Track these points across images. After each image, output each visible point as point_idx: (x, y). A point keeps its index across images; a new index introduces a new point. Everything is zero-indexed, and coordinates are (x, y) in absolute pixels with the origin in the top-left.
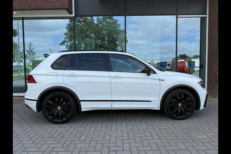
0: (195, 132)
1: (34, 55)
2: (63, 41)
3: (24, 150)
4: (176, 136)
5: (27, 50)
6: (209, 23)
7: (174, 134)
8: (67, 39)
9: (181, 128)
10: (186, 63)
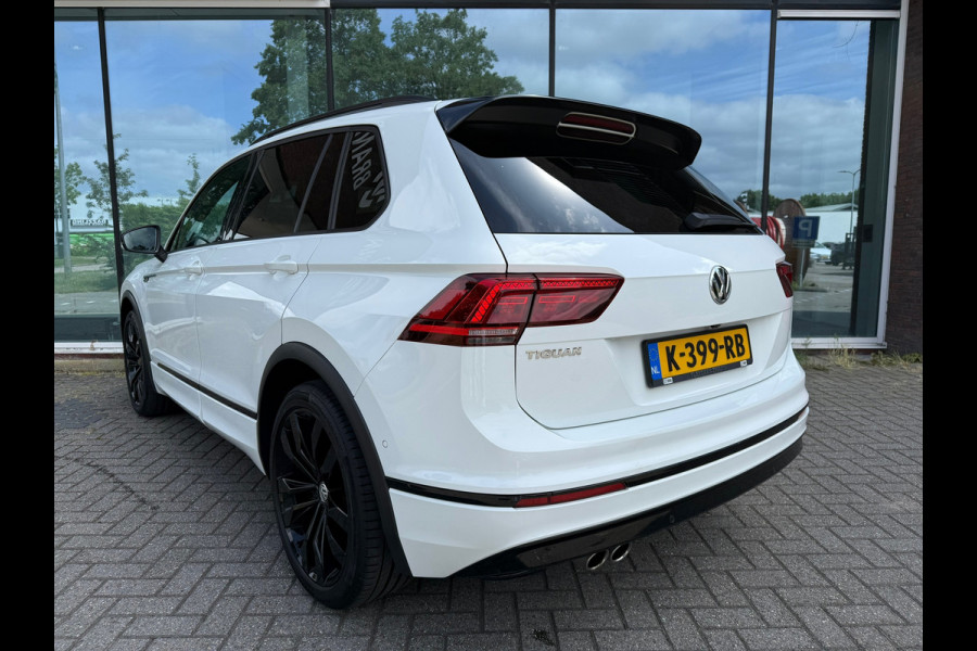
0: (867, 489)
2: (247, 124)
3: (191, 556)
4: (797, 504)
6: (907, 45)
7: (788, 495)
8: (262, 117)
9: (807, 474)
10: (782, 226)
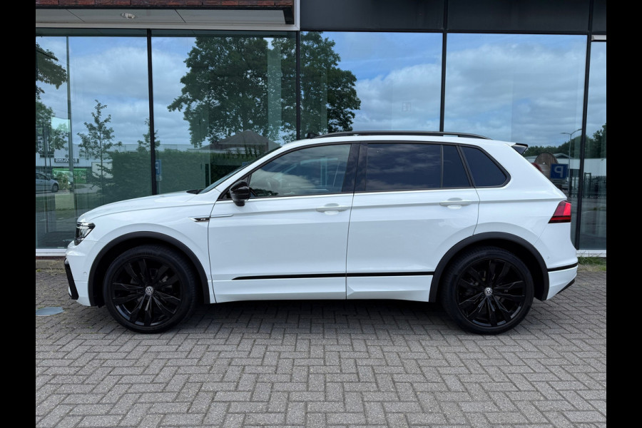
1: (108, 137)
2: (177, 98)
5: (88, 123)
8: (187, 94)
